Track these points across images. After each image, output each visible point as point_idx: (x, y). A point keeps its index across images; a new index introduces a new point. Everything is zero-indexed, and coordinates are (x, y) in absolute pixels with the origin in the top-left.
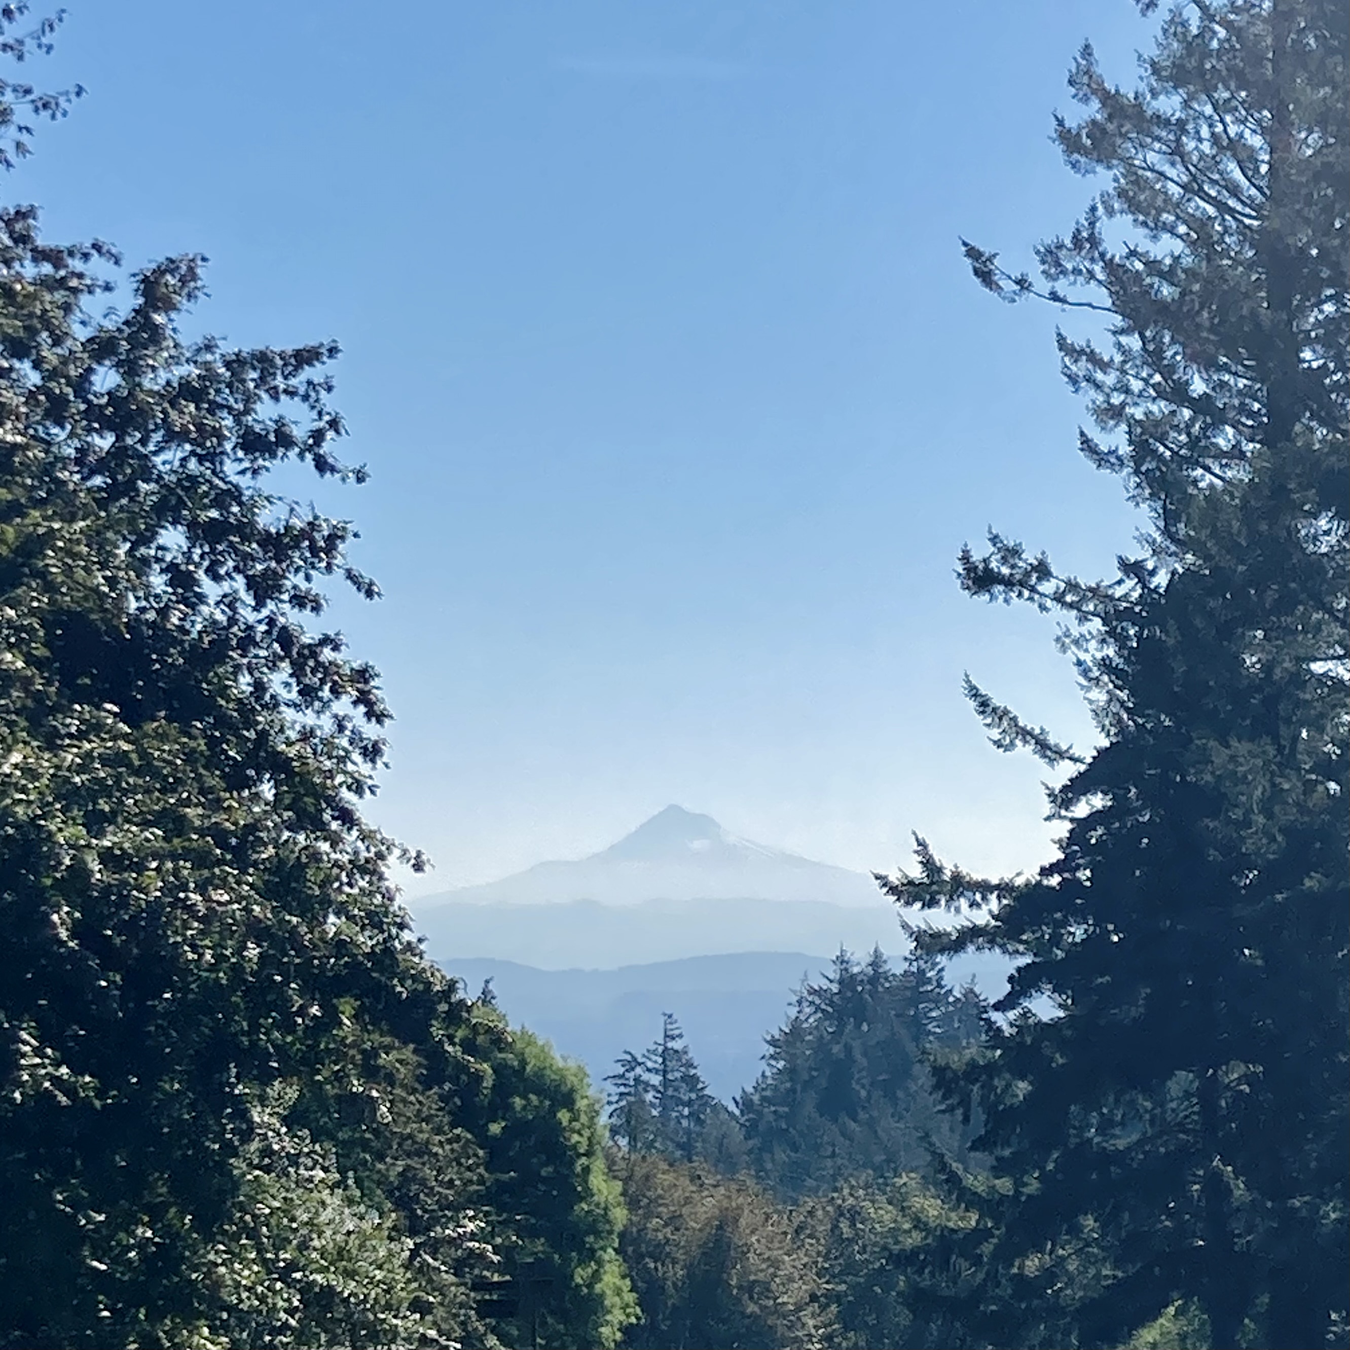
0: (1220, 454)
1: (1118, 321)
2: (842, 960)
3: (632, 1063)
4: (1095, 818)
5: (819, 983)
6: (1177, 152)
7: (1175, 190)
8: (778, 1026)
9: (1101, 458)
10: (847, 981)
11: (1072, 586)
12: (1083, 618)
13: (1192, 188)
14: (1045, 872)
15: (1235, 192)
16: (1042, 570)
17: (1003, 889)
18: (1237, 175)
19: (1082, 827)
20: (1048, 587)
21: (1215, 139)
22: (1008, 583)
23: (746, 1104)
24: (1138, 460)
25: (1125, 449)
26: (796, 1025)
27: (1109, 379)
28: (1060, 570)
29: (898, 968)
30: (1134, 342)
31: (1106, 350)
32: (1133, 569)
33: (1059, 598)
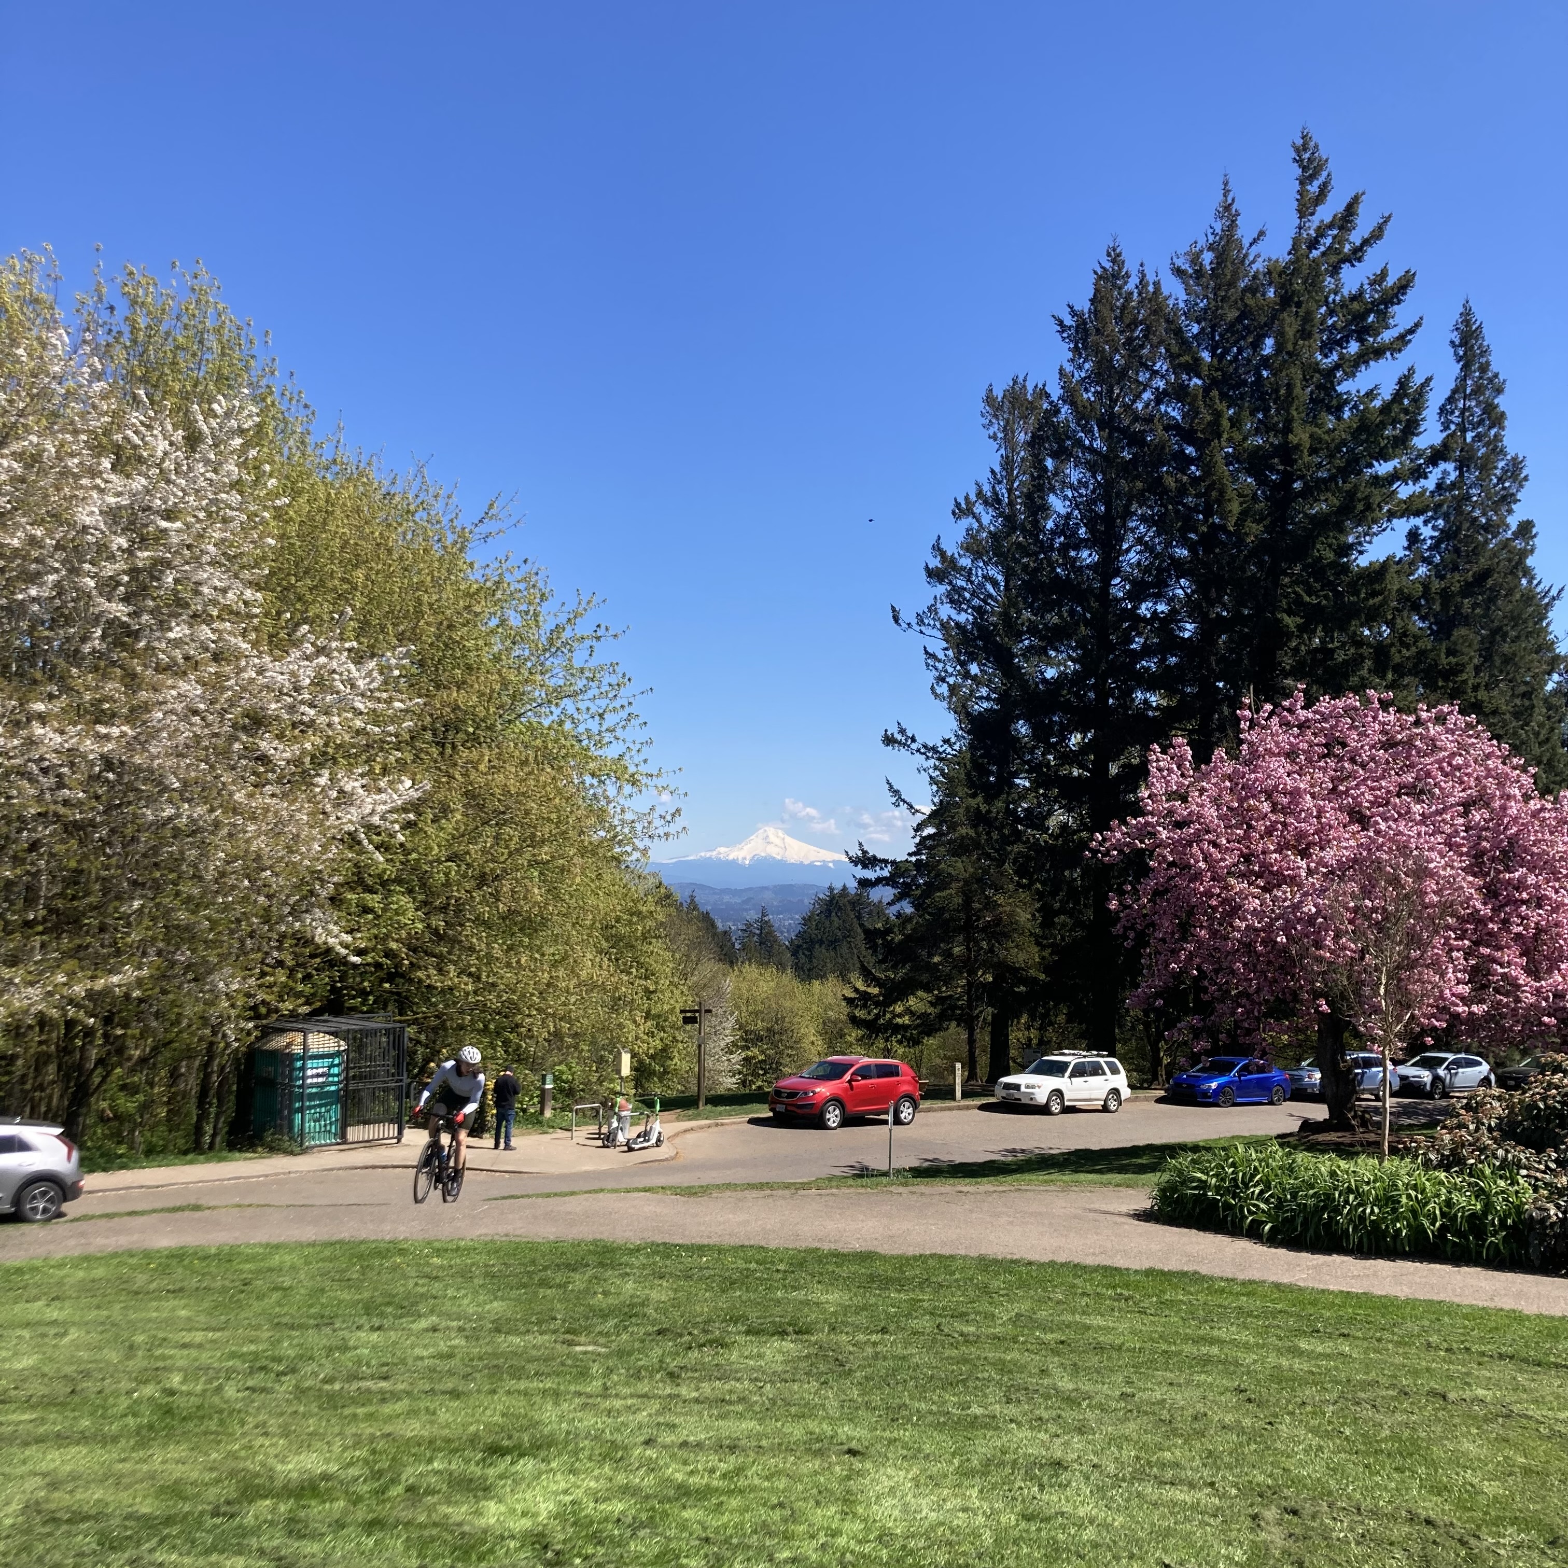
0: (981, 698)
1: (945, 645)
2: (831, 889)
3: (749, 925)
4: (930, 837)
5: (822, 896)
6: (969, 580)
7: (967, 595)
8: (806, 913)
9: (936, 696)
10: (832, 897)
11: (925, 746)
12: (928, 758)
13: (974, 594)
14: (910, 855)
15: (990, 596)
16: (913, 740)
17: (894, 863)
18: (992, 591)
19: (924, 839)
20: (914, 746)
21: (984, 576)
22: (899, 743)
23: (791, 942)
24: (950, 697)
25: (946, 693)
26: (812, 912)
27: (940, 666)
28: (920, 740)
29: (853, 892)
30: (950, 653)
31: (941, 655)
32: (946, 741)
33: (918, 750)
